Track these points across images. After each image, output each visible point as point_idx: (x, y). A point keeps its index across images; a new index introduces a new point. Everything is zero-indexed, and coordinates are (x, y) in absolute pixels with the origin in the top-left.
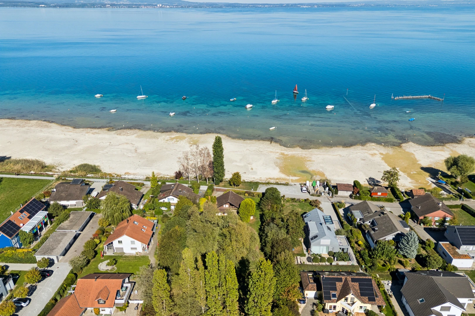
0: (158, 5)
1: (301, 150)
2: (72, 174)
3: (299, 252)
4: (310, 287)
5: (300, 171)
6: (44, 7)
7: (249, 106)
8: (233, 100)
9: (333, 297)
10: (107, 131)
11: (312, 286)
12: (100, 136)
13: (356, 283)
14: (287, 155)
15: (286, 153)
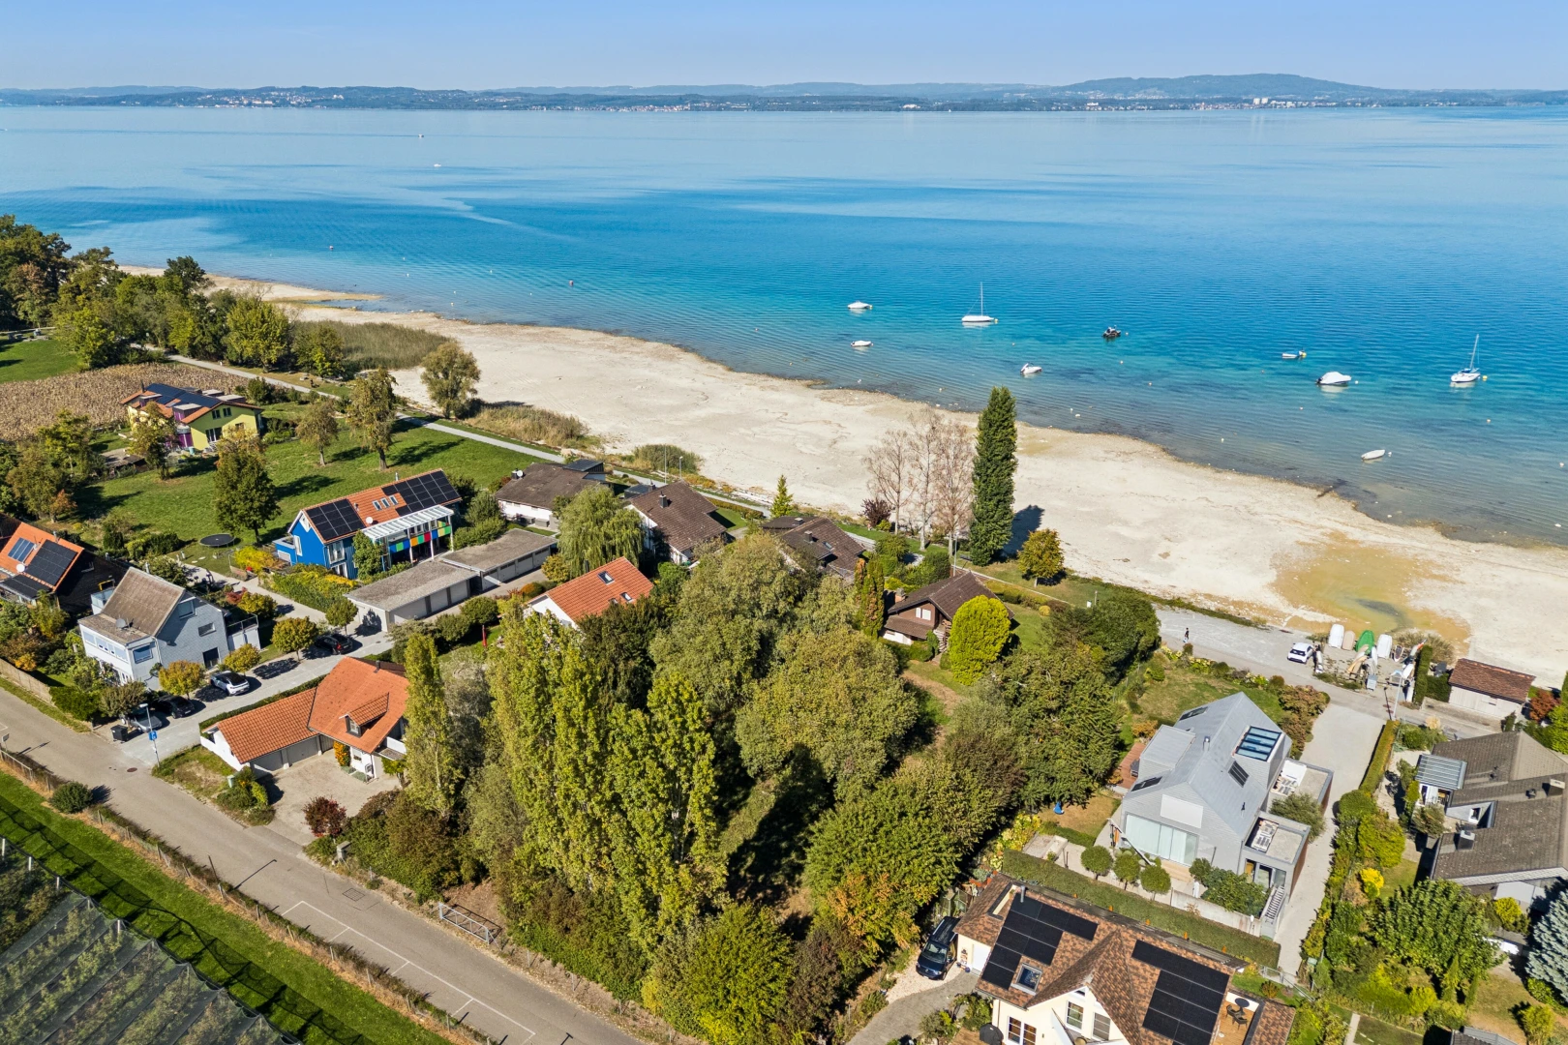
0: (1257, 101)
1: (1438, 537)
2: (624, 464)
3: (1081, 826)
4: (982, 928)
5: (1360, 601)
6: (914, 110)
7: (1332, 377)
8: (1293, 356)
9: (1022, 981)
10: (802, 388)
11: (990, 926)
12: (775, 396)
13: (1148, 967)
14: (1354, 542)
15: (1355, 534)
